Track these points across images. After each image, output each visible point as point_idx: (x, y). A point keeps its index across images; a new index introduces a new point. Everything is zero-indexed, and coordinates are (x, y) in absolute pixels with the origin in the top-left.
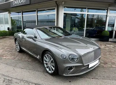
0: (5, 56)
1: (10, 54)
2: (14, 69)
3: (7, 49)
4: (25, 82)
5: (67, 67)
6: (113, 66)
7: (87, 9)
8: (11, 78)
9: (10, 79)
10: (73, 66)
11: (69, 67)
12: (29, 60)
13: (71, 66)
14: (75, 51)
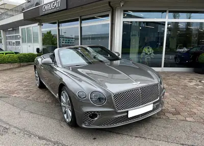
0: (17, 93)
1: (25, 90)
2: (19, 113)
4: (26, 133)
5: (88, 112)
6: (187, 119)
7: (168, 12)
8: (10, 125)
9: (8, 127)
10: (98, 112)
11: (91, 112)
12: (48, 101)
13: (95, 112)
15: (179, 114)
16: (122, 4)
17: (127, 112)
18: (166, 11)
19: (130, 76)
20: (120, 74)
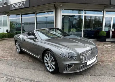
0: (6, 57)
3: (7, 50)
4: (27, 80)
5: (67, 64)
7: (84, 10)
10: (72, 64)
11: (69, 64)
12: (30, 60)
14: (74, 50)
15: (104, 62)
16: (61, 6)
17: (86, 63)
18: (83, 10)
19: (86, 44)
20: (79, 43)
